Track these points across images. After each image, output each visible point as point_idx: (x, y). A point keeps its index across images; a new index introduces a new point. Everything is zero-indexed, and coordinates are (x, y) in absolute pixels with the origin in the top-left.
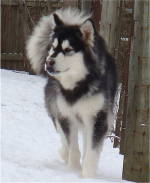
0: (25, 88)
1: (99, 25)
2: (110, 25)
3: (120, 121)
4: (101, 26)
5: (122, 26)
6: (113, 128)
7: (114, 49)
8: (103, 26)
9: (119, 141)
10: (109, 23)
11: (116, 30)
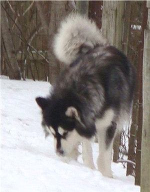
0: (4, 98)
1: (102, 11)
2: (116, 11)
3: (133, 140)
4: (104, 12)
5: (131, 12)
6: (125, 149)
7: (122, 42)
8: (107, 12)
9: (134, 167)
10: (115, 8)
11: (124, 16)
